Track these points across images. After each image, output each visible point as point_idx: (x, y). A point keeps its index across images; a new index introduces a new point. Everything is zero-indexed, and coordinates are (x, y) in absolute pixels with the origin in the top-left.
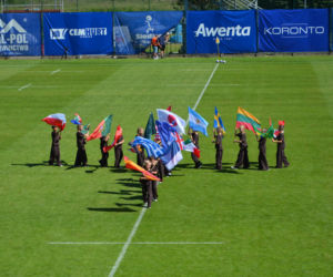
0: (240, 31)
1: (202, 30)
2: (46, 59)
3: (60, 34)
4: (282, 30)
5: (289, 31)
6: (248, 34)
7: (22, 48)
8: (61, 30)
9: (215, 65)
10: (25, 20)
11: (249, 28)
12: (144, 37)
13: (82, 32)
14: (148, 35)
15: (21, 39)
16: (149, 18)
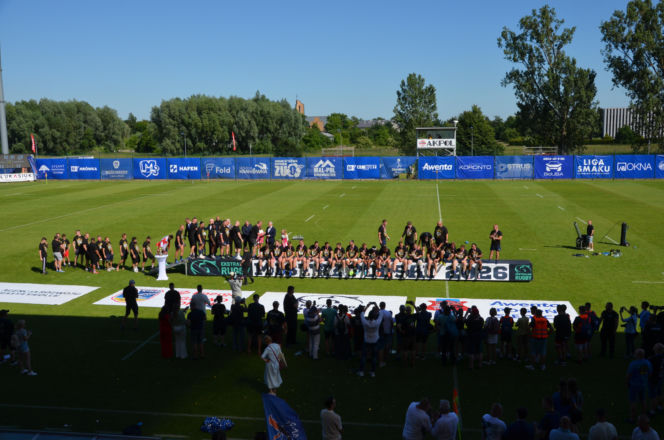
0: (447, 167)
1: (427, 167)
2: (345, 180)
3: (351, 168)
4: (469, 167)
5: (473, 167)
6: (451, 169)
7: (332, 175)
8: (353, 166)
10: (334, 160)
11: (451, 166)
12: (396, 170)
13: (363, 167)
14: (398, 169)
15: (332, 170)
16: (399, 160)
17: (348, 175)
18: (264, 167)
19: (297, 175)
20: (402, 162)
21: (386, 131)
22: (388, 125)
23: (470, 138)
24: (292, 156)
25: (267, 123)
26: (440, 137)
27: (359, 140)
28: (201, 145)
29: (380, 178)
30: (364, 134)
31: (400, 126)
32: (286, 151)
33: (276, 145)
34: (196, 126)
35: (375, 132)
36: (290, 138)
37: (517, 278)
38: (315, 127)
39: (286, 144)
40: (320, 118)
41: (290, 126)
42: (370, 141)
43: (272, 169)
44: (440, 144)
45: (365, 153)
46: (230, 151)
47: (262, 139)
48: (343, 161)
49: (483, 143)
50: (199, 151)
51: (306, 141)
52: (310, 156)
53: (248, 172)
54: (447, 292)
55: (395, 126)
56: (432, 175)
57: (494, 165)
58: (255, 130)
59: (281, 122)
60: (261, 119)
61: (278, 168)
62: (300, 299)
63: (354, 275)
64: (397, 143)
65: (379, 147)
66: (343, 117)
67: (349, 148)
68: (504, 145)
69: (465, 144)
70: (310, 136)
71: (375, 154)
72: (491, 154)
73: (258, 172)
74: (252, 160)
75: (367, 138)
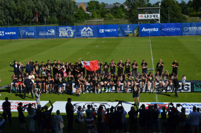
0: (155, 30)
1: (144, 29)
2: (99, 38)
3: (102, 31)
4: (167, 29)
5: (169, 29)
6: (157, 30)
7: (91, 35)
8: (103, 30)
9: (149, 40)
10: (92, 27)
11: (158, 29)
12: (127, 31)
13: (109, 30)
14: (128, 31)
15: (91, 32)
16: (128, 26)
17: (100, 35)
18: (53, 31)
19: (72, 36)
20: (130, 27)
21: (121, 10)
22: (122, 6)
23: (167, 13)
24: (68, 25)
25: (54, 7)
26: (151, 13)
27: (105, 15)
28: (17, 20)
29: (118, 36)
30: (108, 12)
31: (129, 7)
32: (65, 22)
33: (59, 19)
34: (14, 9)
35: (115, 11)
36: (67, 15)
37: (195, 90)
38: (81, 8)
39: (65, 18)
40: (84, 3)
41: (67, 8)
42: (112, 16)
43: (57, 32)
44: (151, 17)
45: (109, 22)
46: (34, 23)
47: (51, 16)
48: (97, 27)
49: (175, 16)
50: (16, 23)
51: (76, 17)
52: (78, 25)
53: (44, 34)
54: (157, 99)
55: (126, 7)
56: (146, 34)
57: (182, 28)
58: (48, 11)
59: (62, 6)
60: (51, 5)
61: (61, 32)
62: (75, 105)
63: (105, 91)
64: (126, 16)
65: (117, 19)
66: (97, 3)
67: (100, 20)
68: (187, 17)
69: (165, 17)
70: (78, 14)
71: (115, 23)
72: (179, 22)
73: (50, 34)
74: (46, 27)
75: (110, 14)
